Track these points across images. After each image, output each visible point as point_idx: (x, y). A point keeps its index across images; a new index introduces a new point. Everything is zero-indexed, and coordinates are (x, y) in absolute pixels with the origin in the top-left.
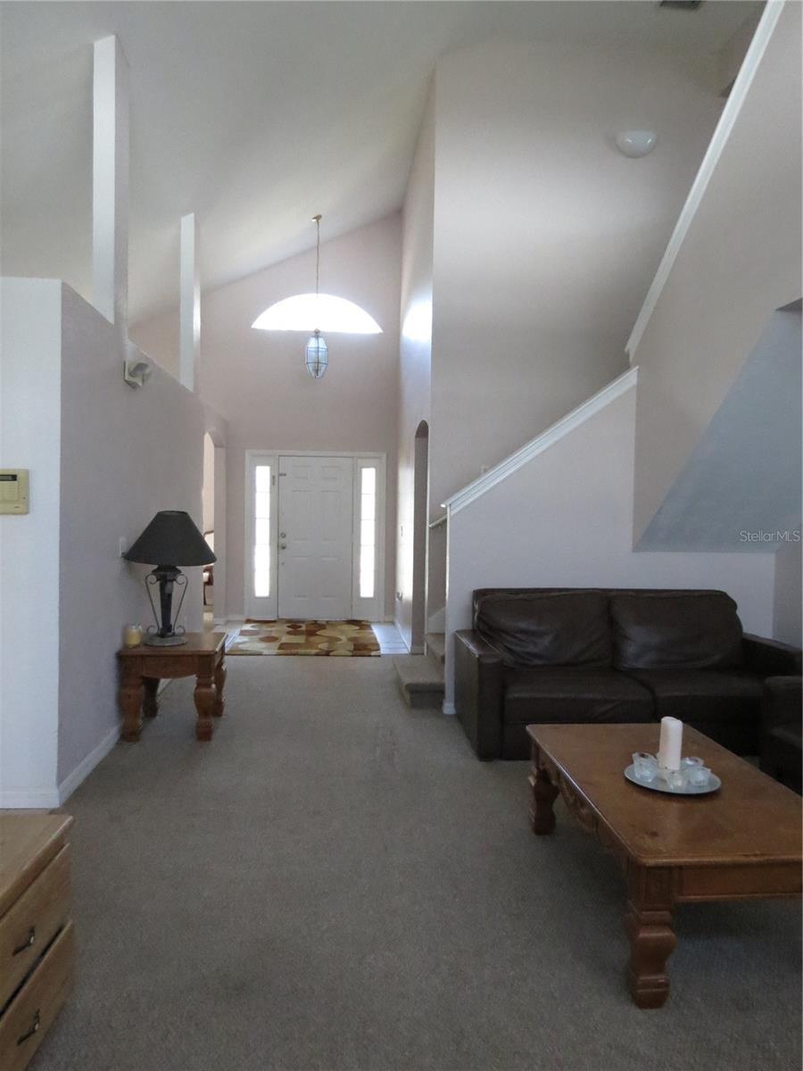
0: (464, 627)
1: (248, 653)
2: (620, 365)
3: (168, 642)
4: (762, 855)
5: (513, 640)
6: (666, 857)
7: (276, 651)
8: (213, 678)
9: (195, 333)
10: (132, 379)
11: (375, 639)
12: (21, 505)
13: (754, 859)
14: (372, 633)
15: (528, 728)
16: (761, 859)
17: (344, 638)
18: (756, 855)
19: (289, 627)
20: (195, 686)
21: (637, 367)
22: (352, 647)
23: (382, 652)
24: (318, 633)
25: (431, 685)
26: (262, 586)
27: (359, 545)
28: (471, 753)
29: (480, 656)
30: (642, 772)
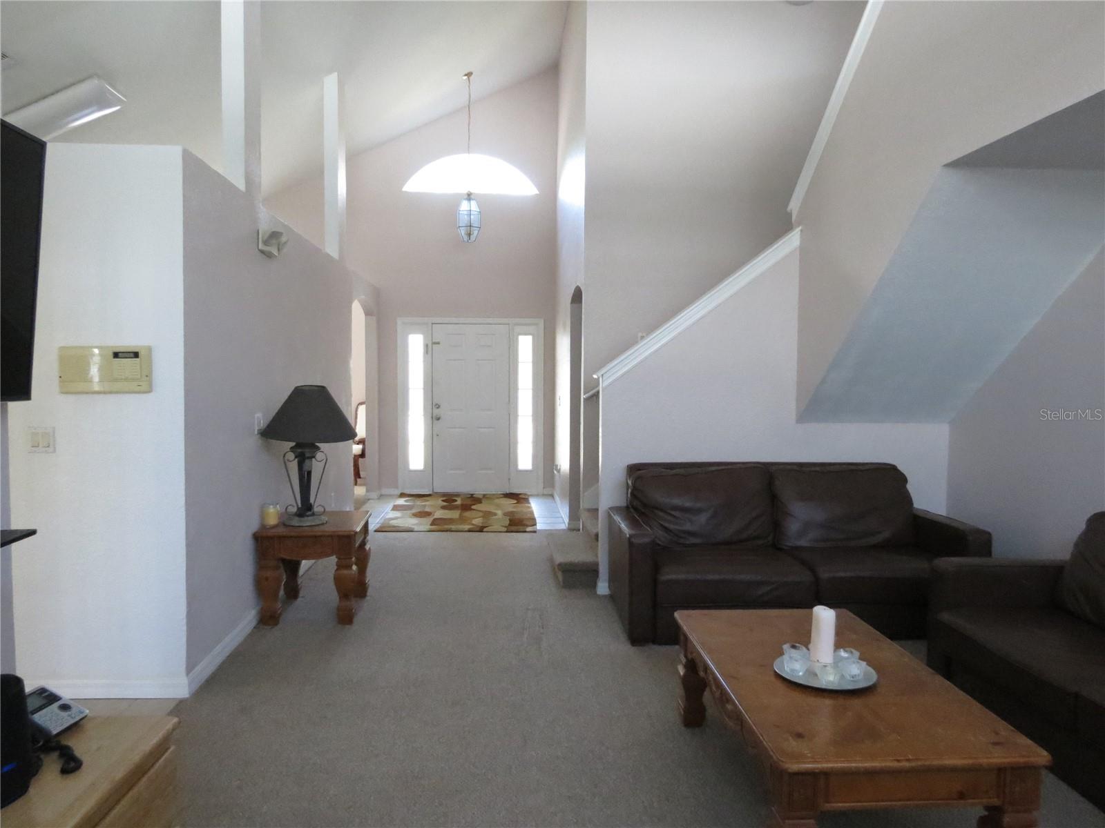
0: (618, 505)
1: (400, 529)
2: (783, 226)
3: (308, 522)
4: (917, 759)
5: (669, 518)
6: (809, 763)
7: (428, 527)
8: (353, 559)
9: (339, 197)
10: (266, 249)
11: (532, 513)
12: (145, 384)
13: (907, 764)
14: (530, 507)
15: (677, 615)
16: (913, 764)
17: (499, 513)
18: (908, 760)
19: (443, 501)
20: (336, 568)
21: (800, 228)
22: (507, 523)
23: (538, 528)
24: (473, 507)
25: (584, 564)
26: (416, 458)
27: (516, 416)
28: (623, 637)
29: (631, 536)
30: (793, 665)
